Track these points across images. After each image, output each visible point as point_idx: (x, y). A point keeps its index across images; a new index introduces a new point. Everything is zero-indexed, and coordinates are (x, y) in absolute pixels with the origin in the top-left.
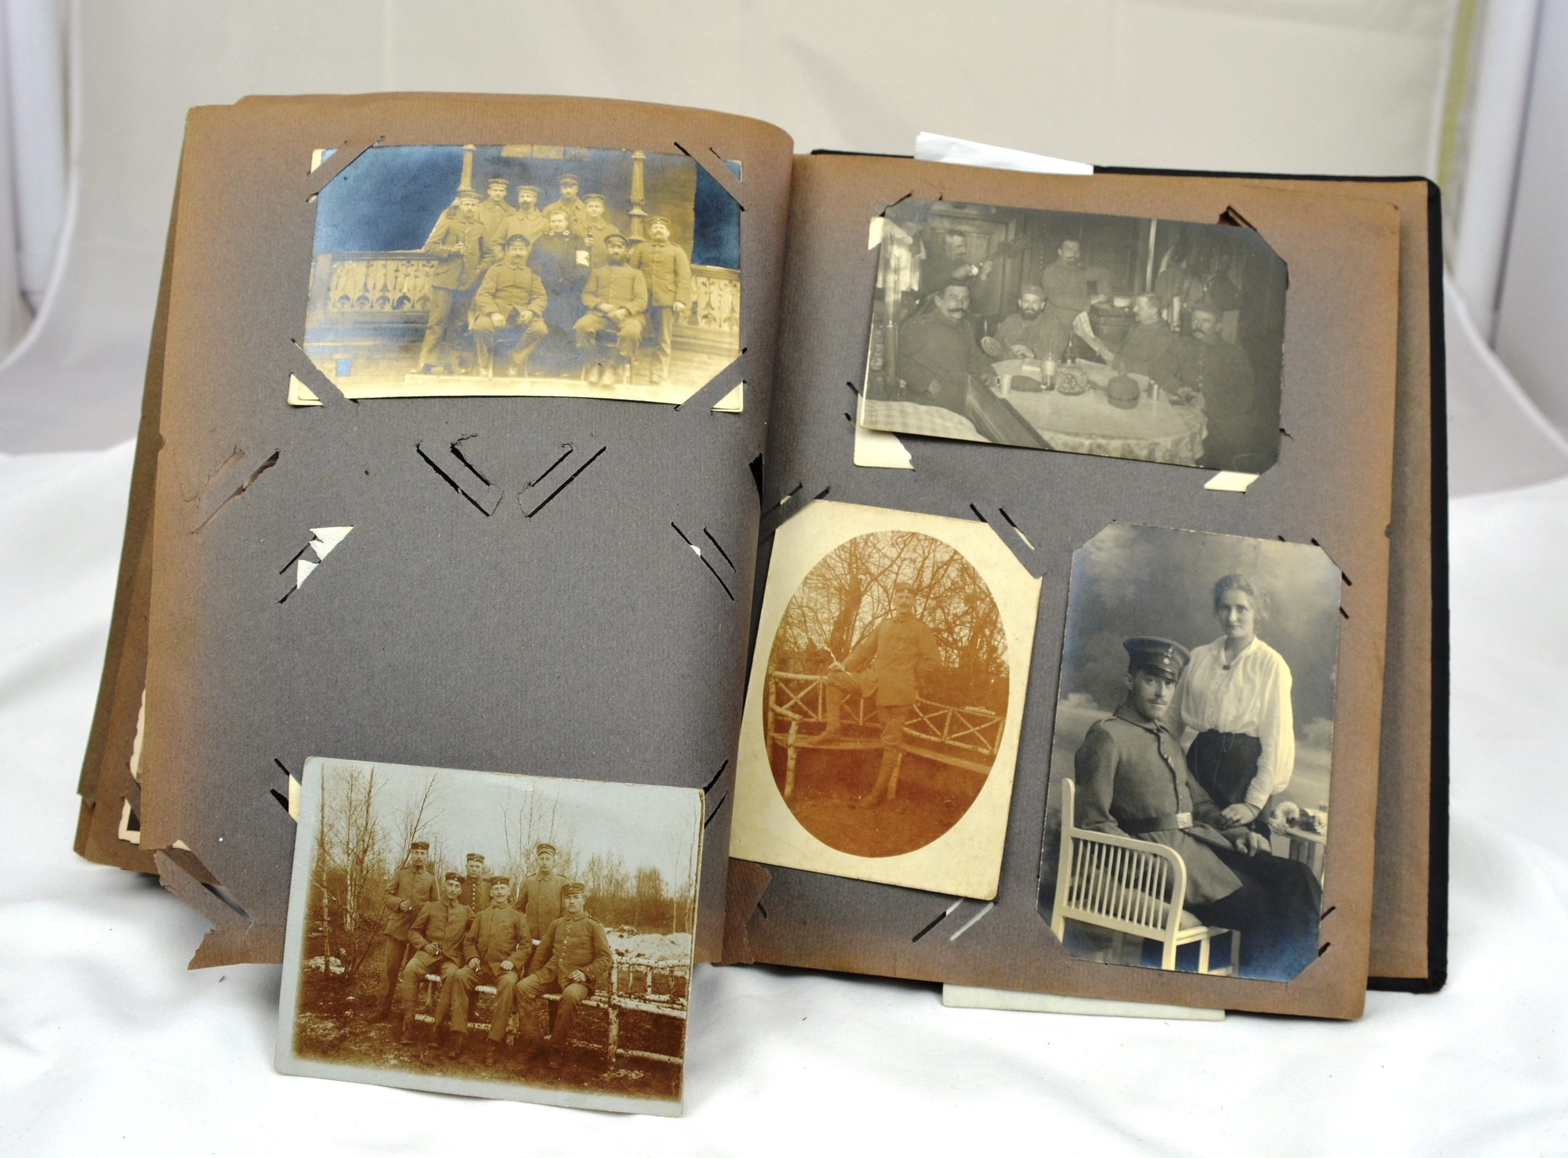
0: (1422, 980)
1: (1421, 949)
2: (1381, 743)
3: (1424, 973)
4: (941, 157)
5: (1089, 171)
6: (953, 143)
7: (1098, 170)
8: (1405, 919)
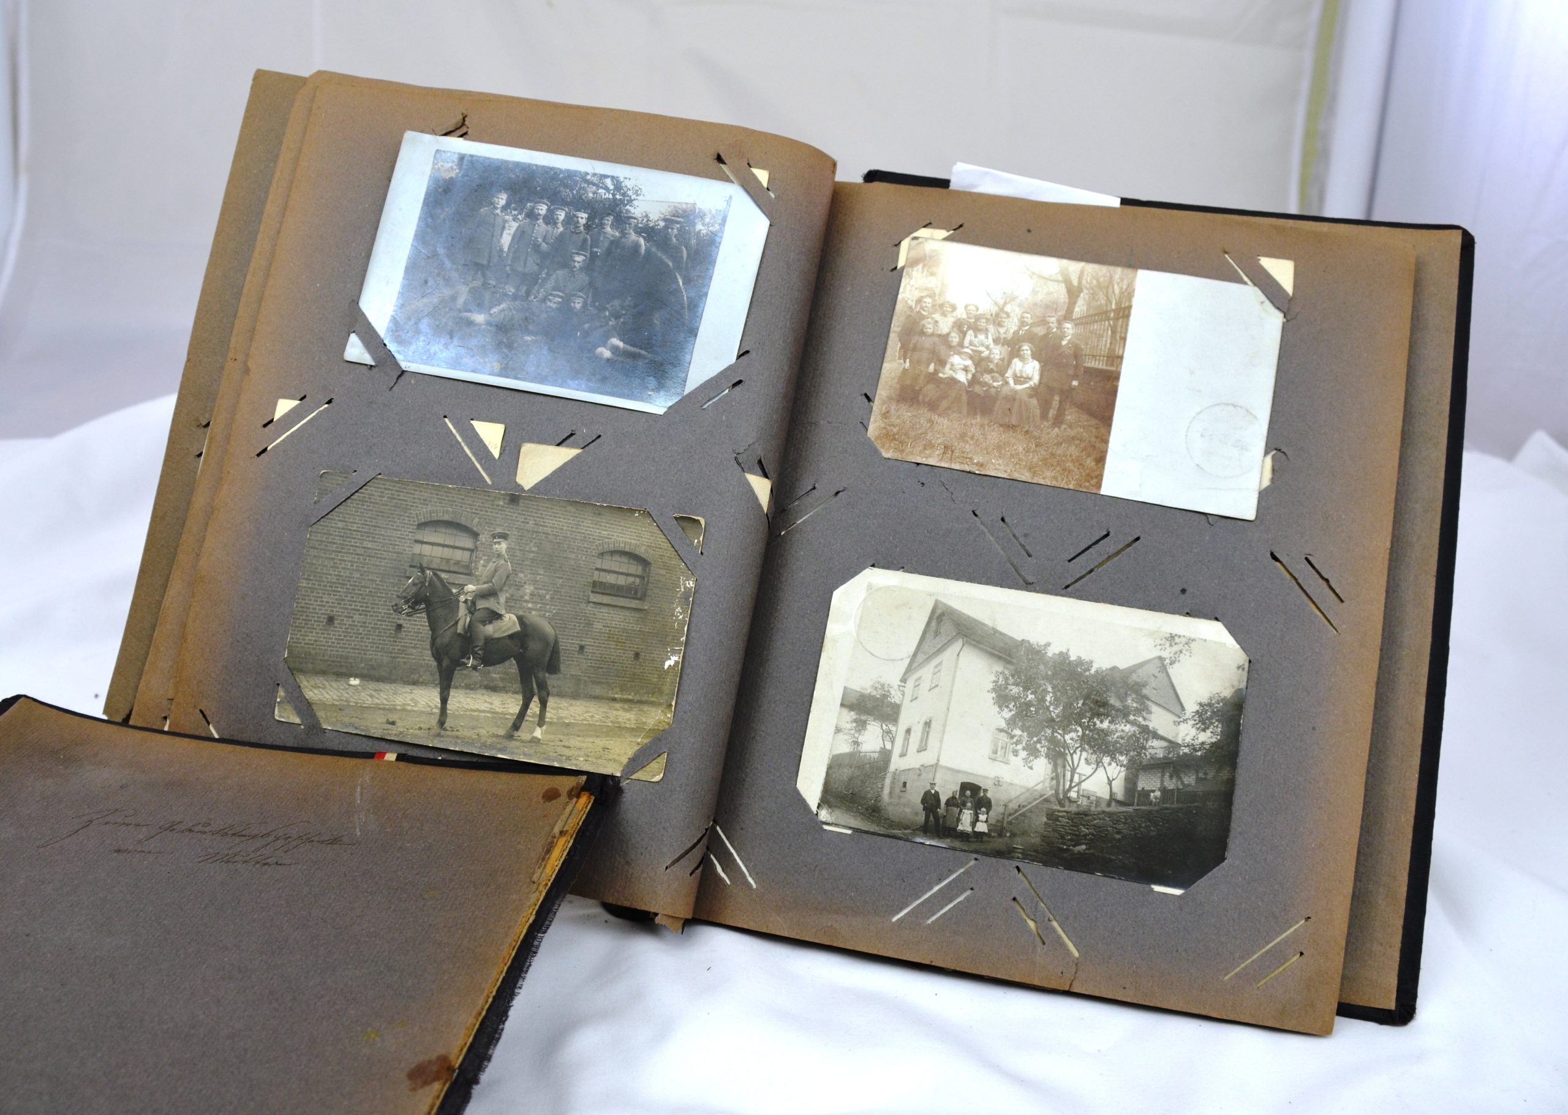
0: (1389, 1011)
1: (1392, 981)
2: (1368, 772)
3: (1392, 1005)
4: (975, 186)
5: (1116, 203)
6: (987, 173)
7: (1125, 201)
8: (1376, 948)
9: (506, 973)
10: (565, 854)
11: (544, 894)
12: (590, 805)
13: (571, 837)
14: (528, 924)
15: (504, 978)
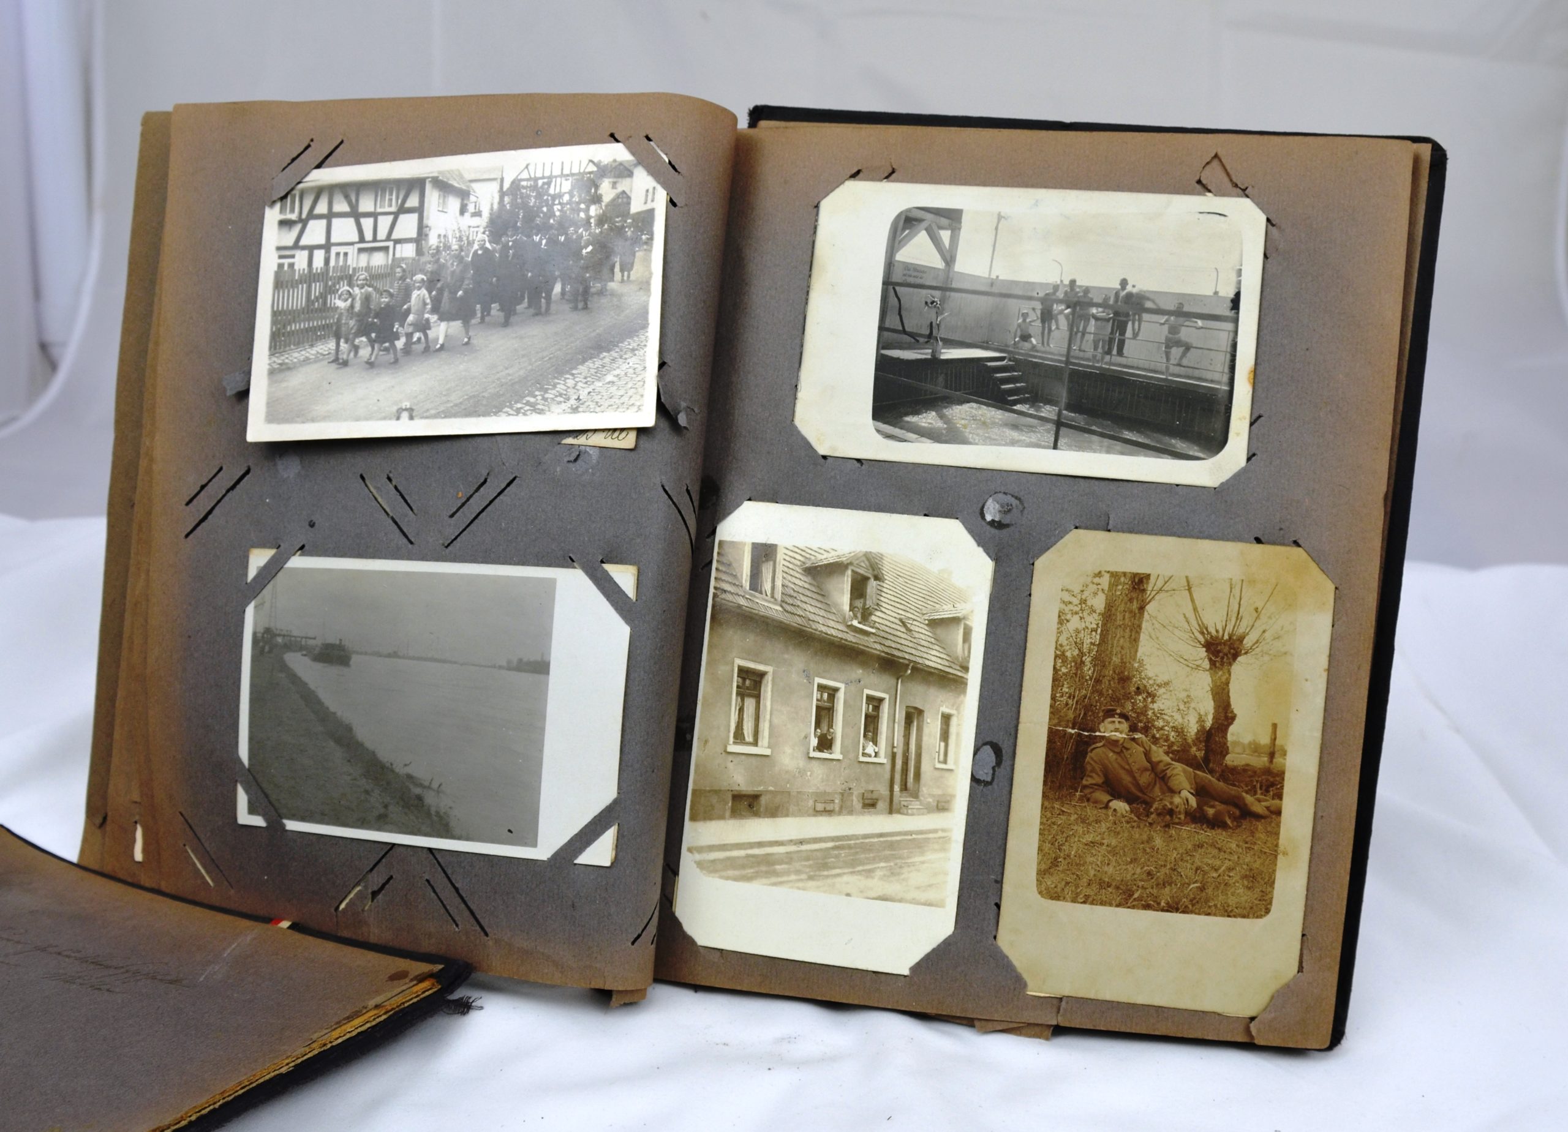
9: (221, 1106)
10: (368, 1025)
11: (316, 1052)
12: (430, 992)
13: (385, 1013)
14: (277, 1072)
15: (215, 1109)
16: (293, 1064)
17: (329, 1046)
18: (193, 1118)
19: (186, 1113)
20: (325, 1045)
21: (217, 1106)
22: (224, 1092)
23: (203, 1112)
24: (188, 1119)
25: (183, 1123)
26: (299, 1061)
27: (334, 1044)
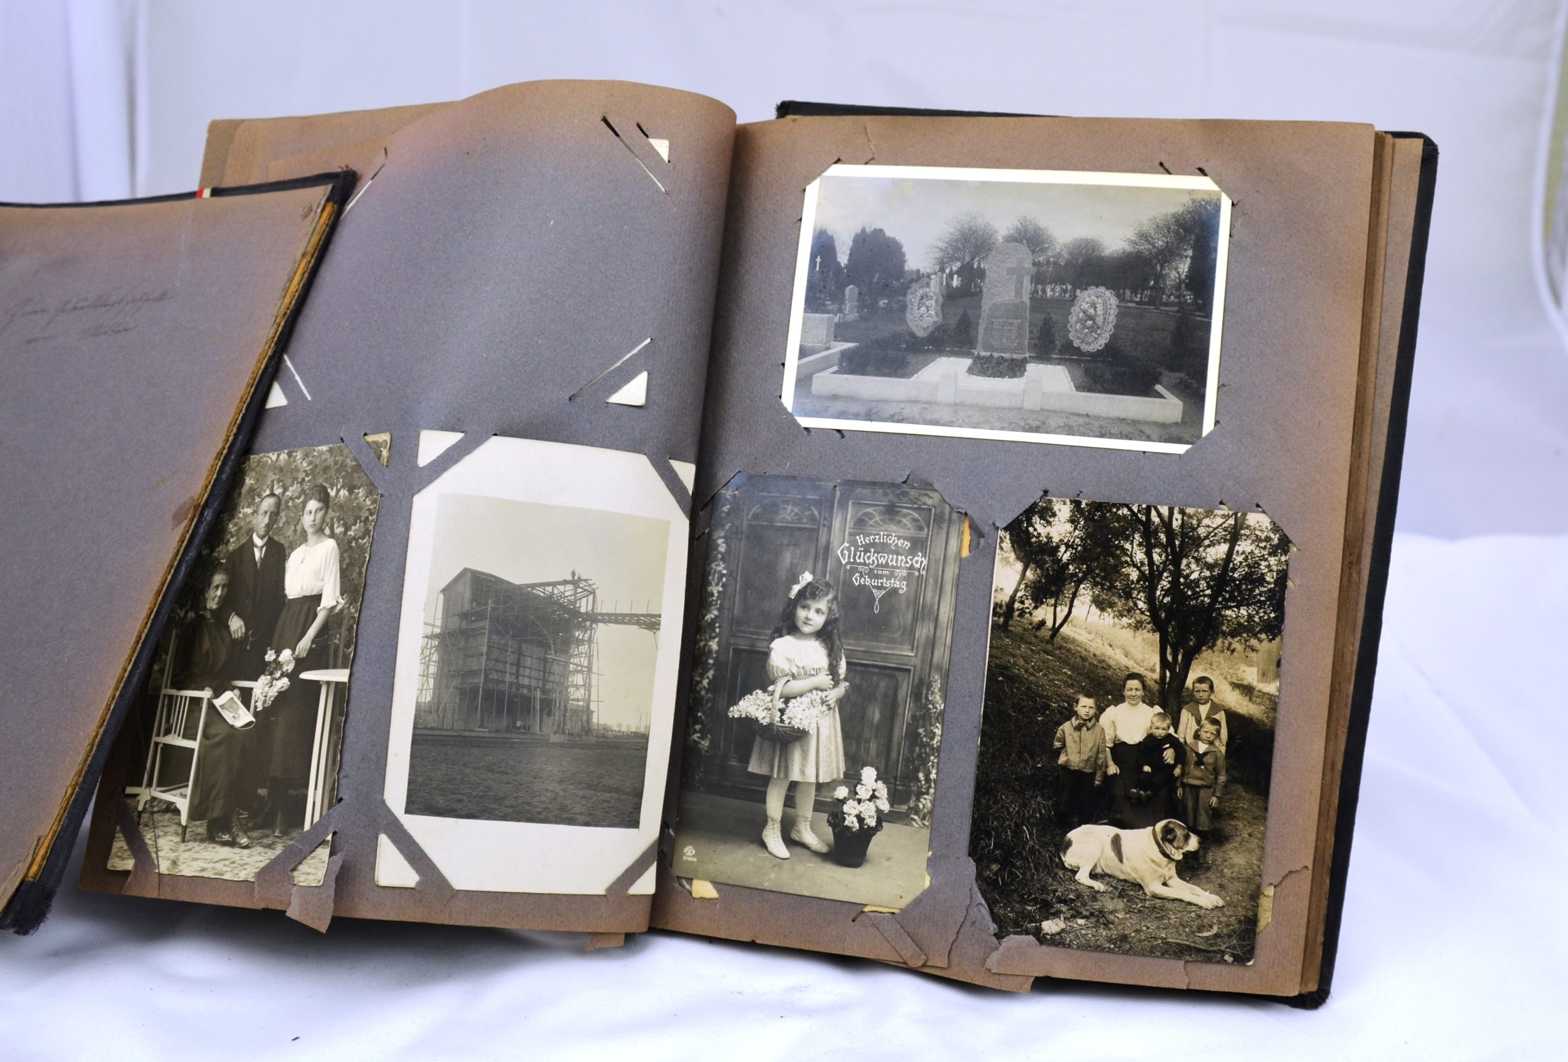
16: (273, 345)
17: (289, 312)
18: (235, 430)
19: (228, 431)
20: (285, 314)
21: (244, 411)
22: (242, 398)
23: (238, 422)
24: (232, 434)
25: (231, 438)
26: (276, 339)
27: (291, 307)
